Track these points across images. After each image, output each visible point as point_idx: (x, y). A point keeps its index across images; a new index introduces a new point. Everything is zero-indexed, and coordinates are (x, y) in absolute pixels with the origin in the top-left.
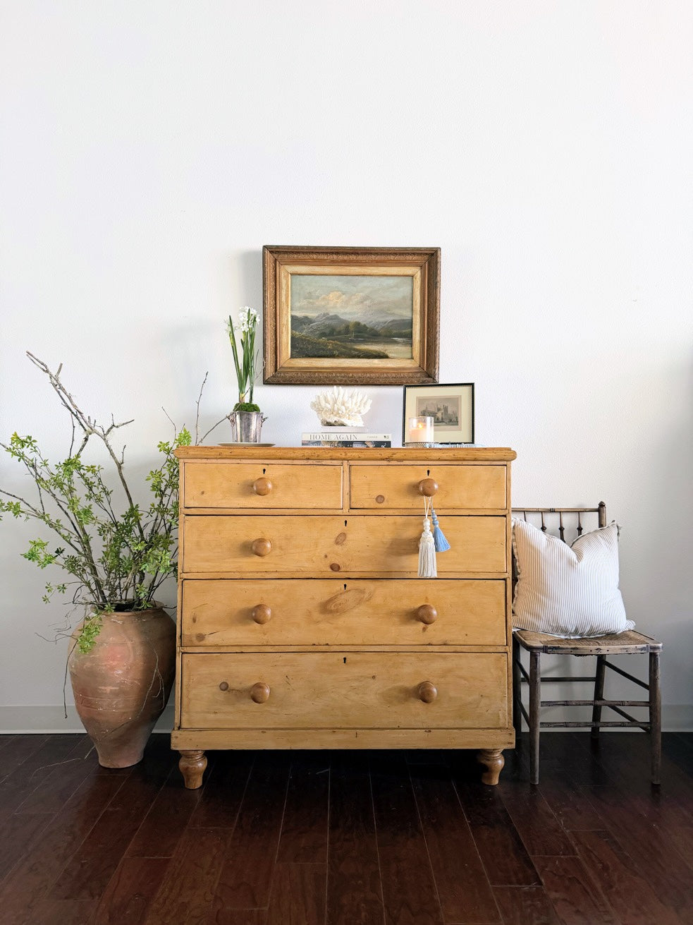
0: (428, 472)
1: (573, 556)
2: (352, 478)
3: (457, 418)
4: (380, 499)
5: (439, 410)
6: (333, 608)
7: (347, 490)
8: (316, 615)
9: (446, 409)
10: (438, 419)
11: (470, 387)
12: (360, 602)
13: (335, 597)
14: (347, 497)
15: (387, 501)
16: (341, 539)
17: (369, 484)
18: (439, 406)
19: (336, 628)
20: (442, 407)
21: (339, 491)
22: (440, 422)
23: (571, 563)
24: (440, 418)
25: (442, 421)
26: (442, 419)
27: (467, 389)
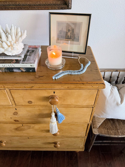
0: (54, 92)
1: (119, 100)
2: (13, 95)
3: (79, 37)
4: (30, 102)
5: (69, 31)
6: (19, 129)
7: (12, 99)
8: (14, 131)
9: (73, 30)
10: (68, 36)
11: (88, 17)
12: (29, 128)
13: (20, 127)
14: (13, 102)
15: (34, 103)
16: (15, 114)
17: (23, 97)
18: (69, 29)
19: (23, 133)
20: (71, 30)
21: (8, 99)
22: (69, 39)
23: (117, 104)
24: (69, 36)
25: (70, 38)
26: (71, 37)
27: (87, 18)
